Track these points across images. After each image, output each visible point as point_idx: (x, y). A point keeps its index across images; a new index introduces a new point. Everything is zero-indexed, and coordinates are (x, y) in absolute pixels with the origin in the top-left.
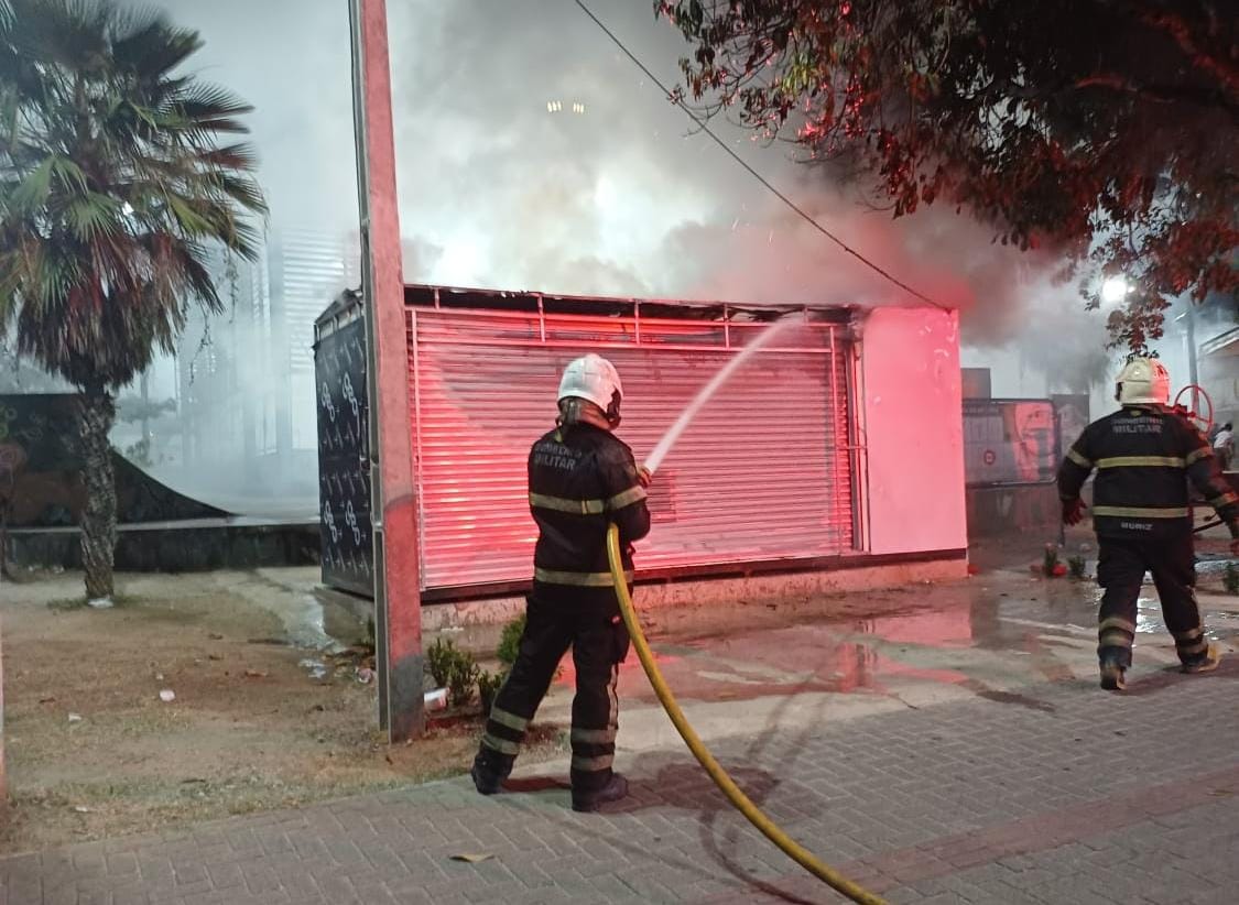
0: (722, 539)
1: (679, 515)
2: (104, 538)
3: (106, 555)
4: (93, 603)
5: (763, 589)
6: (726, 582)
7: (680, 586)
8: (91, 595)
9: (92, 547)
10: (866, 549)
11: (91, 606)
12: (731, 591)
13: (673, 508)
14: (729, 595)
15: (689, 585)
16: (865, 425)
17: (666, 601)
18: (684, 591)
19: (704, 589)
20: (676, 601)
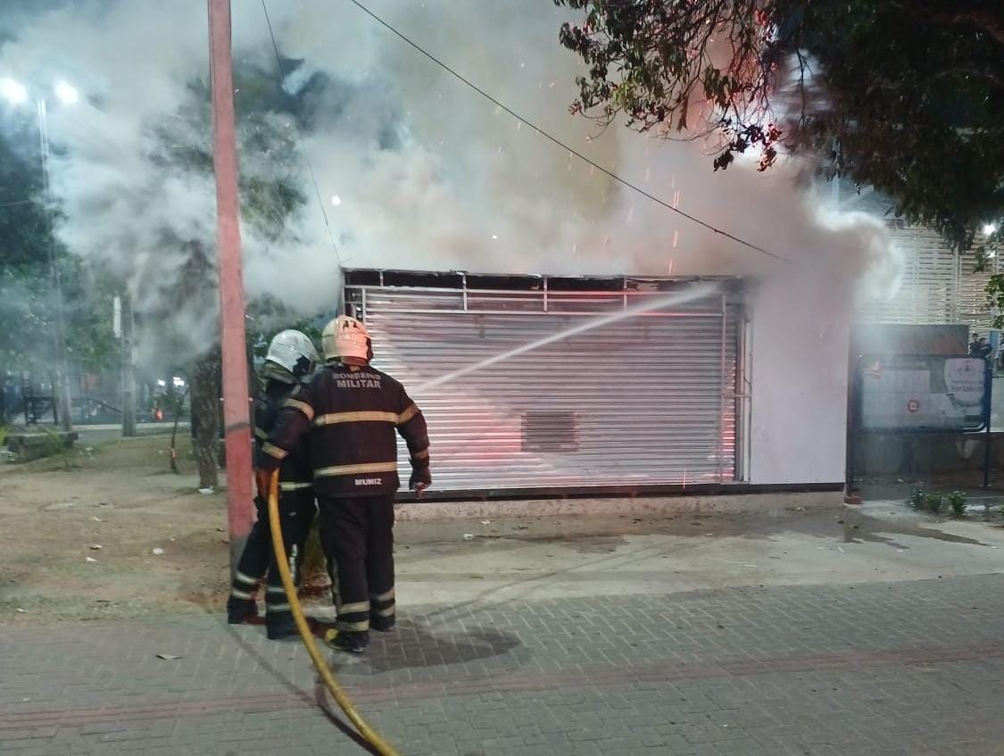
0: (617, 466)
1: (582, 446)
2: (210, 447)
3: (211, 458)
4: (201, 490)
5: (646, 507)
6: (614, 500)
7: (574, 501)
8: (203, 486)
9: (203, 453)
10: (746, 479)
11: (199, 492)
12: (618, 508)
13: (576, 440)
14: (616, 510)
15: (581, 501)
16: (751, 377)
17: (560, 512)
18: (578, 505)
19: (594, 505)
20: (570, 512)
